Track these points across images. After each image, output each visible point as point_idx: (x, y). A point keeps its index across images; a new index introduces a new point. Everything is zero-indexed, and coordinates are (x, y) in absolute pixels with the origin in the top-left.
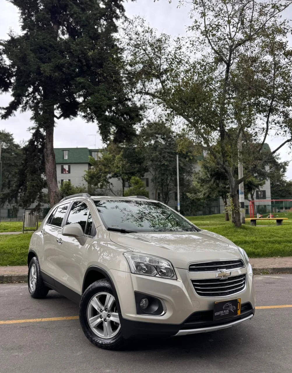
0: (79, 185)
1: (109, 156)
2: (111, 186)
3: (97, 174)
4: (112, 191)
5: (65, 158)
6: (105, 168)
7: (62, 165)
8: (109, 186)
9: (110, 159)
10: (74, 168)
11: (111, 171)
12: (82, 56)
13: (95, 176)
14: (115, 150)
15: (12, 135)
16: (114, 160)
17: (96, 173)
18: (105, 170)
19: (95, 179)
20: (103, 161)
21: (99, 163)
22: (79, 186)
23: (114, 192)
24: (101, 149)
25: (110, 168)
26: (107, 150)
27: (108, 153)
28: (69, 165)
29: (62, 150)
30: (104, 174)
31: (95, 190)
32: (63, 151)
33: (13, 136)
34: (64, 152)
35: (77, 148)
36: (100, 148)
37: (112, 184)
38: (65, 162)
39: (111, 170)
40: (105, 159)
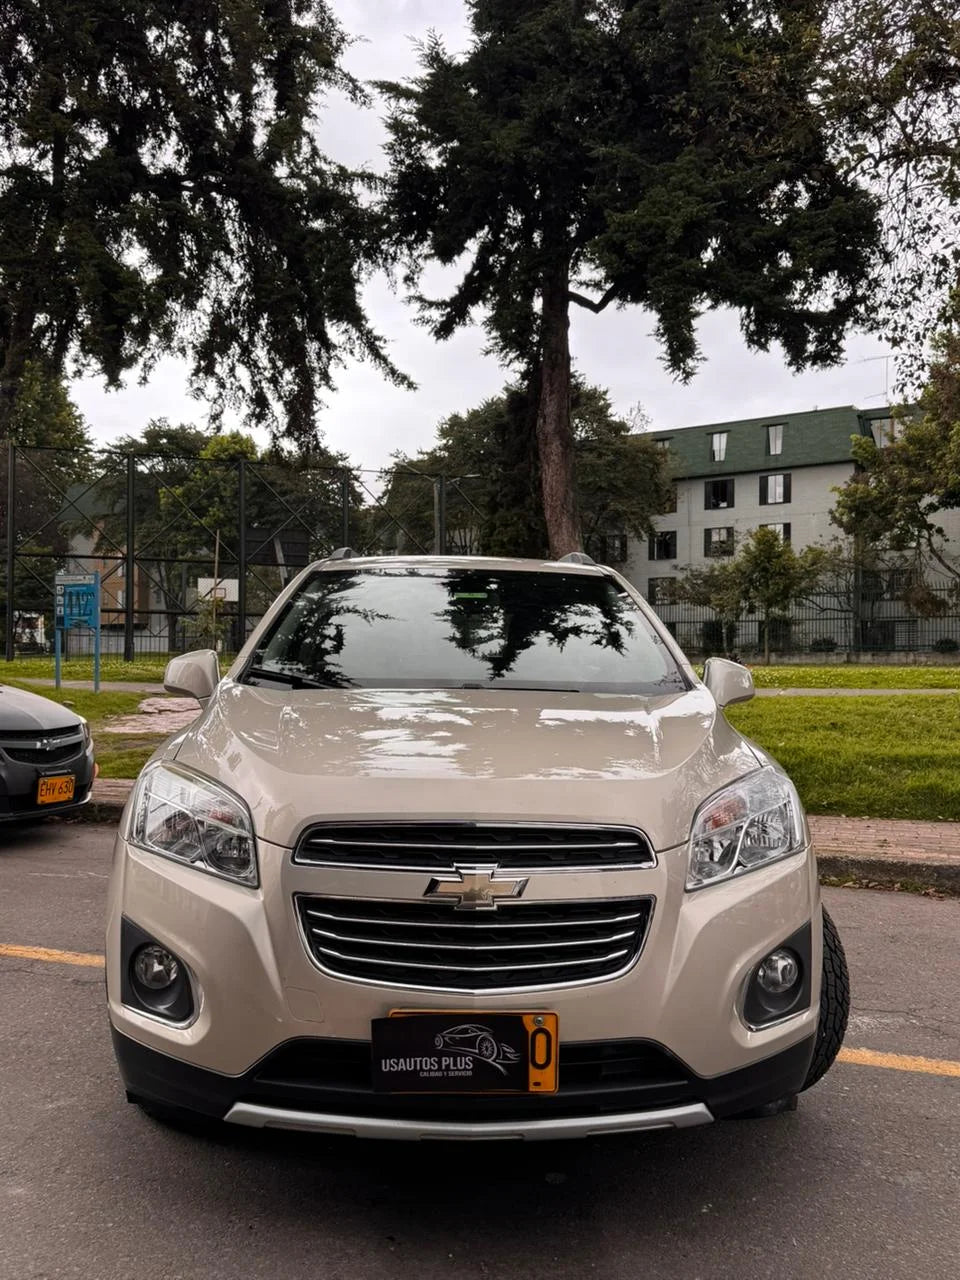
0: (818, 539)
1: (927, 426)
2: (936, 540)
3: (882, 496)
4: (940, 560)
5: (772, 453)
6: (911, 475)
7: (764, 474)
8: (929, 540)
9: (932, 440)
10: (802, 483)
11: (935, 483)
12: (614, 61)
13: (871, 504)
14: (949, 401)
15: (605, 393)
16: (946, 439)
17: (875, 493)
18: (908, 482)
19: (871, 515)
20: (904, 449)
21: (887, 460)
22: (816, 543)
23: (948, 562)
24: (899, 405)
25: (932, 472)
26: (922, 408)
27: (928, 416)
28: (786, 472)
29: (763, 426)
30: (905, 495)
31: (877, 557)
32: (768, 426)
33: (607, 397)
34: (771, 429)
35: (816, 411)
36: (894, 404)
37: (940, 531)
38: (773, 465)
39: (933, 478)
40: (911, 440)
